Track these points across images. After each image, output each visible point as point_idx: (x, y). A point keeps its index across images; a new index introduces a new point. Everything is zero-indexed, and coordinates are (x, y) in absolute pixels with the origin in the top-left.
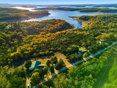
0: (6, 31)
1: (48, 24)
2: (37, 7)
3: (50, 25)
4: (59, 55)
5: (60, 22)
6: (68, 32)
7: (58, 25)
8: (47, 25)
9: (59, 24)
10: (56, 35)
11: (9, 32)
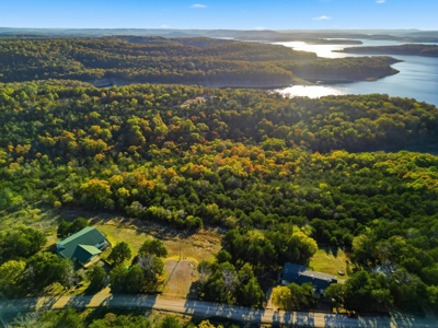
0: (169, 113)
1: (331, 112)
2: (361, 43)
3: (333, 117)
4: (206, 244)
5: (393, 111)
6: (382, 163)
7: (374, 122)
8: (319, 116)
9: (383, 118)
10: (318, 162)
11: (176, 117)
